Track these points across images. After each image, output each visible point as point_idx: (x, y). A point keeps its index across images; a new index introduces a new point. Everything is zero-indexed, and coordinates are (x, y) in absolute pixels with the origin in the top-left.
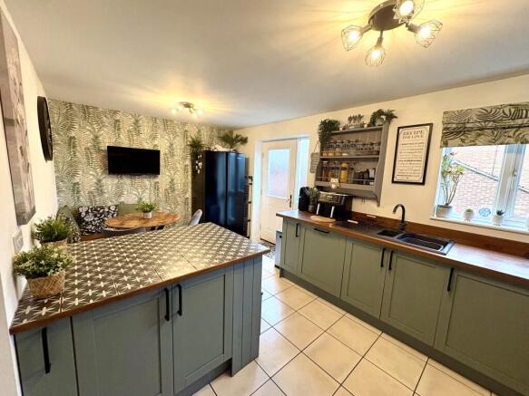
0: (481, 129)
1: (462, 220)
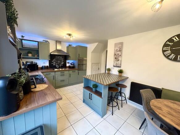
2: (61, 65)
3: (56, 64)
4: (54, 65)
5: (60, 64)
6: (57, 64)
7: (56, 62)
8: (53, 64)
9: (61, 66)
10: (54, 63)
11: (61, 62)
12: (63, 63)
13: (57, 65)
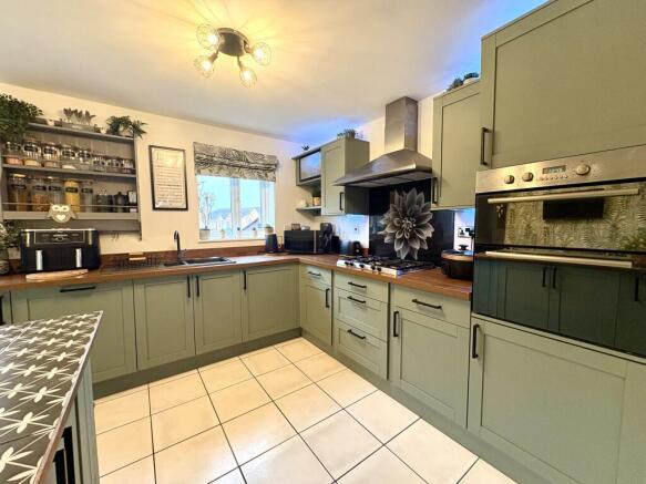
0: (222, 164)
1: (219, 238)
2: (417, 247)
3: (393, 235)
4: (387, 240)
5: (413, 237)
6: (398, 237)
7: (393, 226)
8: (383, 237)
9: (421, 251)
10: (388, 230)
11: (420, 227)
12: (428, 233)
13: (400, 240)
